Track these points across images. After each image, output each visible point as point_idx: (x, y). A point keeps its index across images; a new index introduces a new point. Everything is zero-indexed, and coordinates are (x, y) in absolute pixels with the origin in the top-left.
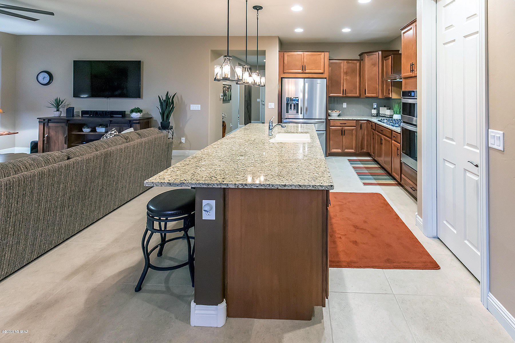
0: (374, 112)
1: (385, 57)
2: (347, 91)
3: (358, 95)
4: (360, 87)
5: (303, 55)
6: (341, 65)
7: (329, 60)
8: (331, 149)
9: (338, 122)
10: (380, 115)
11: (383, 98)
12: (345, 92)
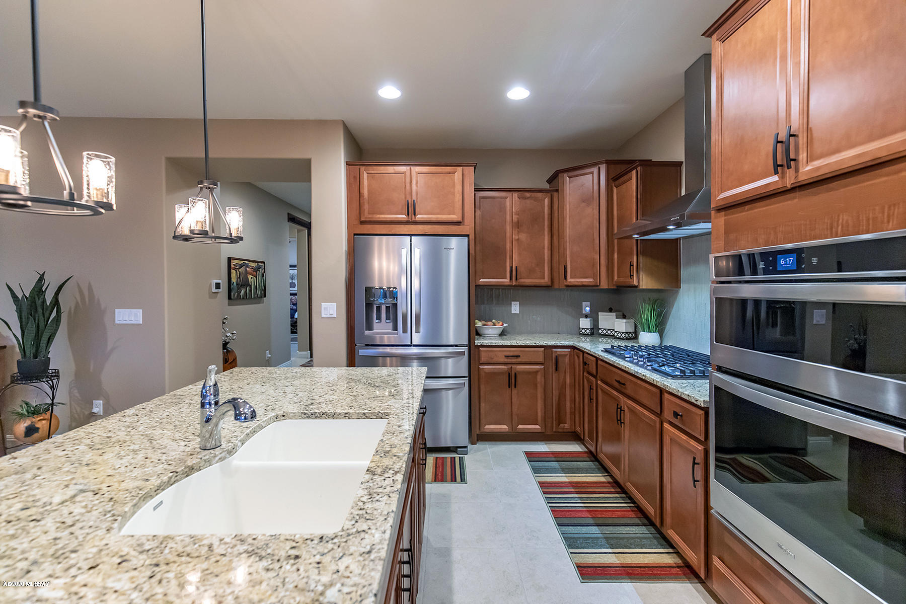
0: (585, 323)
1: (615, 179)
2: (520, 269)
3: (546, 280)
4: (552, 260)
5: (408, 174)
6: (505, 203)
7: (475, 190)
8: (482, 426)
9: (500, 351)
10: (600, 331)
11: (610, 288)
12: (515, 273)
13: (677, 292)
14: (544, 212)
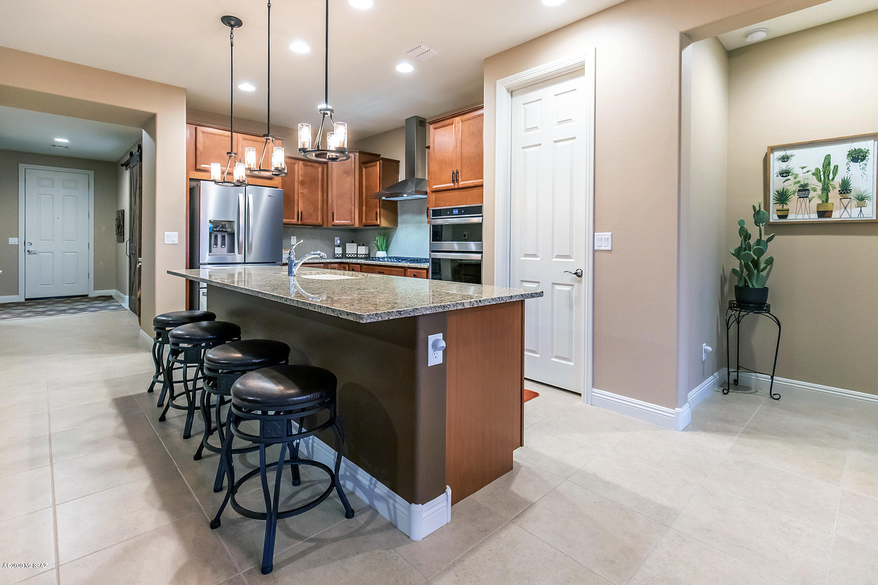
0: (338, 251)
1: (365, 163)
2: (304, 214)
3: (319, 221)
4: (323, 208)
5: (235, 138)
6: (295, 167)
10: (347, 255)
11: (359, 227)
12: (300, 216)
13: (396, 229)
14: (318, 177)
